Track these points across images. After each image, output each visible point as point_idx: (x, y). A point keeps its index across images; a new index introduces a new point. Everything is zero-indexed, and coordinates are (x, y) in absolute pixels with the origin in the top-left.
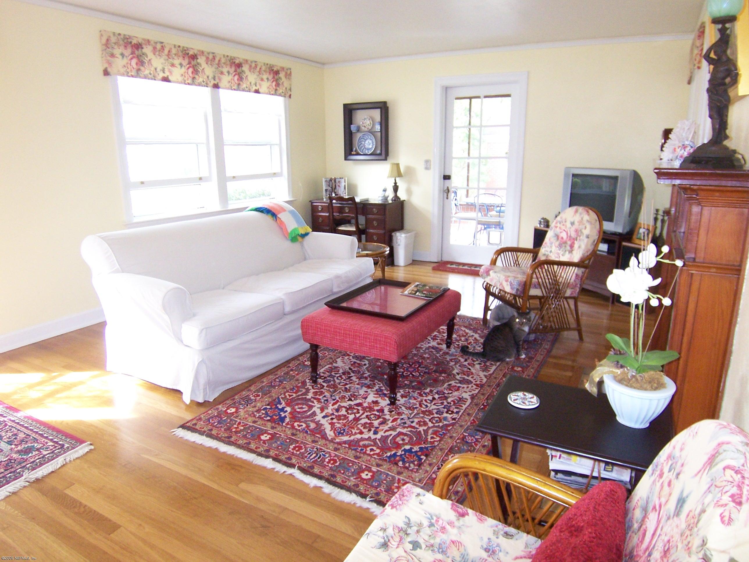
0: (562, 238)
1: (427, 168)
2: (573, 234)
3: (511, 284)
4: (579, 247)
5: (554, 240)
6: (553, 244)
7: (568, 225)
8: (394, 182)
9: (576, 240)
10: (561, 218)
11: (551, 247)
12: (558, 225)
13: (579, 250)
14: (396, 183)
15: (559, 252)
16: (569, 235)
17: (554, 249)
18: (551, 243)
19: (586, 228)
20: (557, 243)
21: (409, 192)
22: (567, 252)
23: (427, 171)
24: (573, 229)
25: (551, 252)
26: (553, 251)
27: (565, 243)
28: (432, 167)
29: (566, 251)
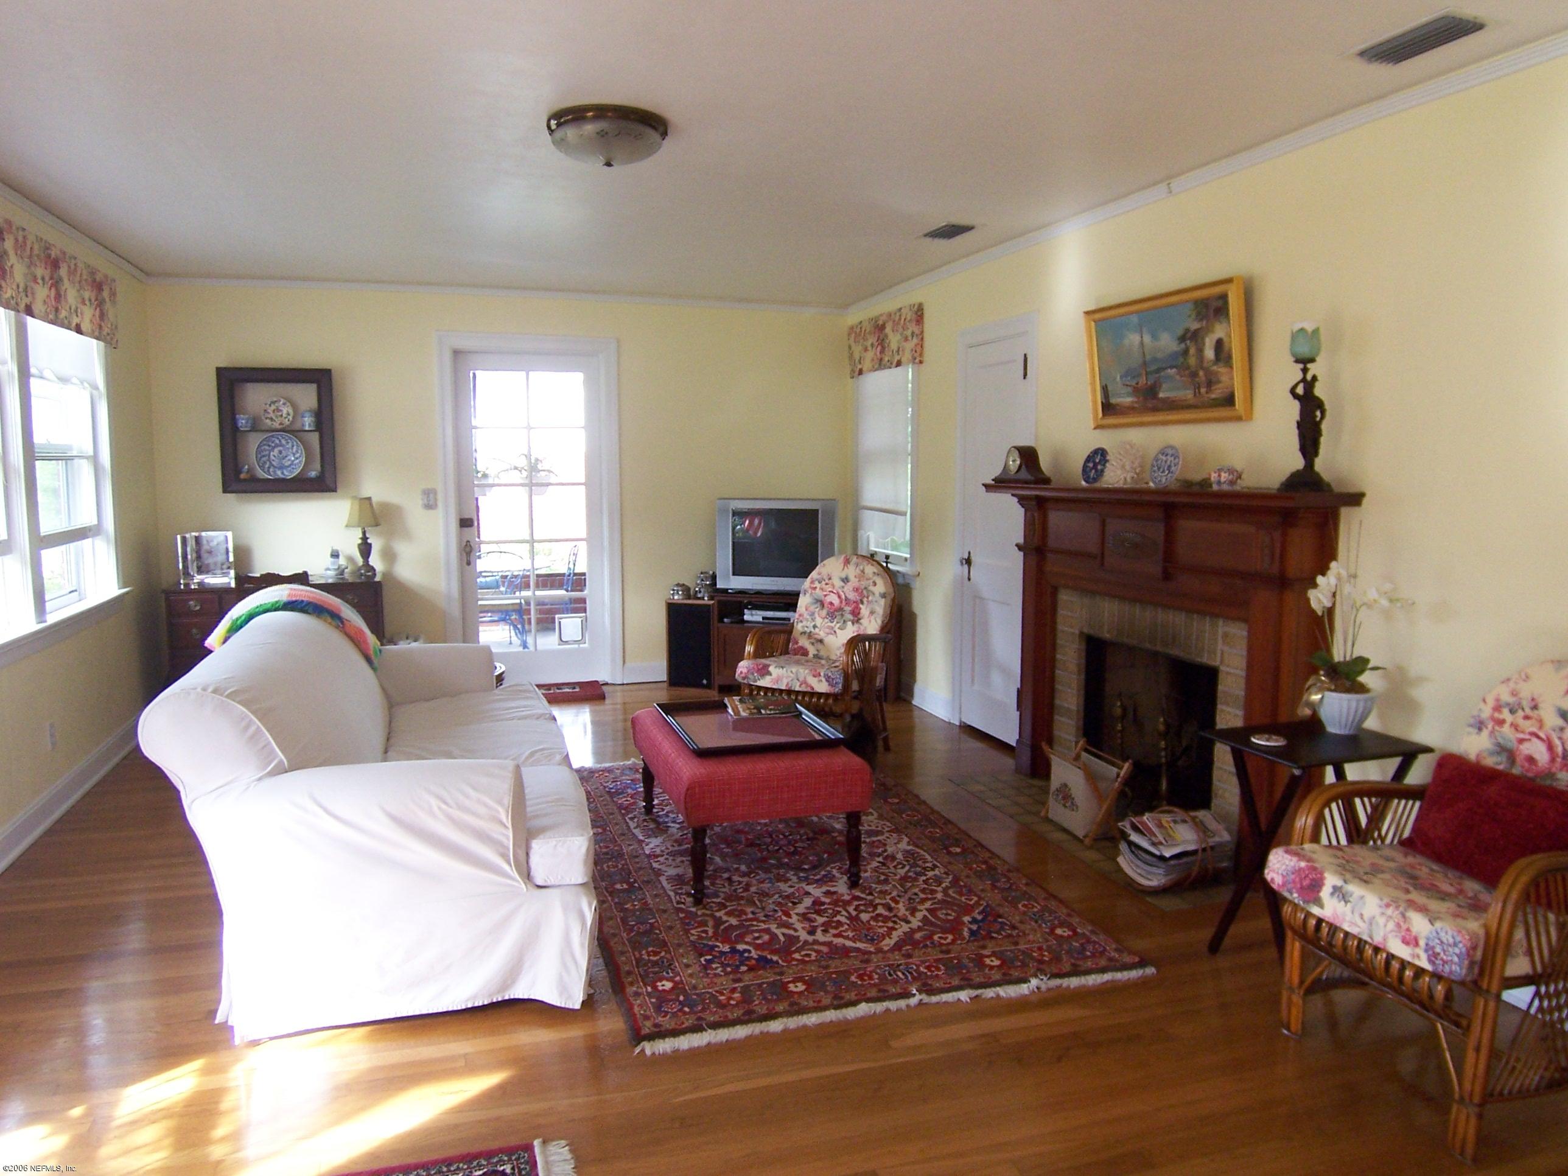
0: (831, 603)
1: (430, 506)
2: (852, 596)
3: (828, 679)
4: (872, 613)
5: (814, 608)
6: (816, 615)
7: (838, 583)
8: (361, 536)
9: (862, 603)
10: (819, 574)
11: (813, 620)
12: (817, 584)
13: (872, 618)
14: (365, 538)
15: (833, 625)
16: (843, 597)
17: (819, 621)
18: (812, 614)
19: (875, 584)
20: (824, 612)
21: (389, 556)
22: (850, 623)
23: (431, 512)
24: (848, 588)
25: (815, 627)
26: (818, 625)
27: (840, 609)
28: (440, 504)
29: (845, 622)
